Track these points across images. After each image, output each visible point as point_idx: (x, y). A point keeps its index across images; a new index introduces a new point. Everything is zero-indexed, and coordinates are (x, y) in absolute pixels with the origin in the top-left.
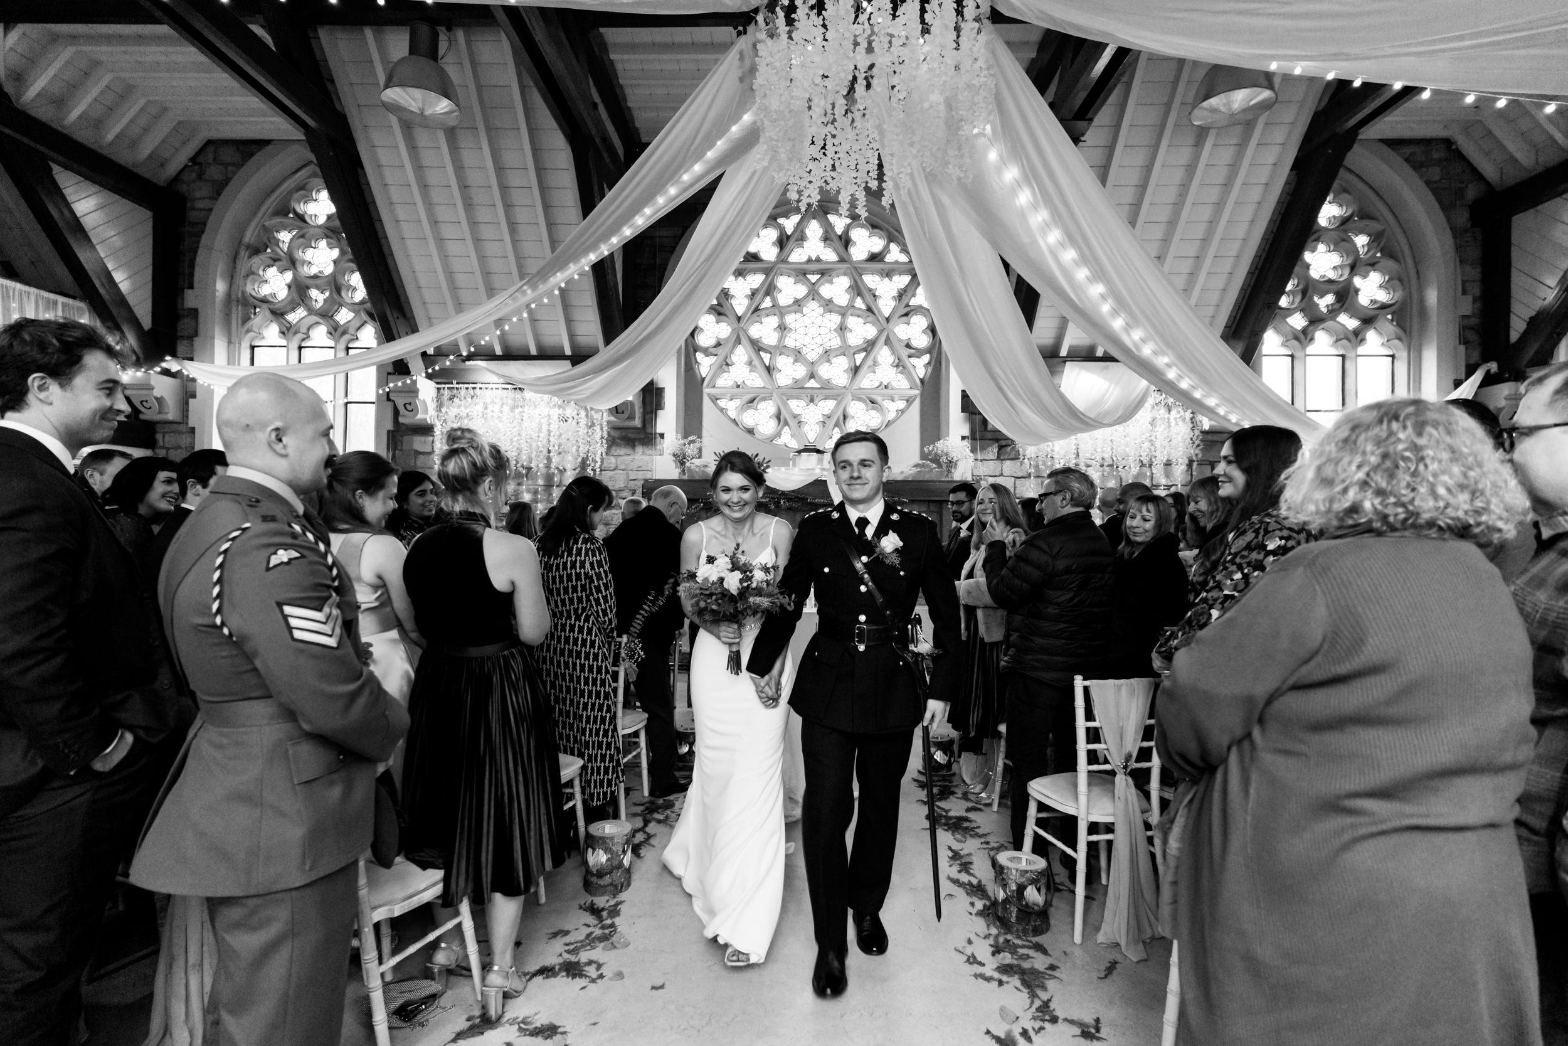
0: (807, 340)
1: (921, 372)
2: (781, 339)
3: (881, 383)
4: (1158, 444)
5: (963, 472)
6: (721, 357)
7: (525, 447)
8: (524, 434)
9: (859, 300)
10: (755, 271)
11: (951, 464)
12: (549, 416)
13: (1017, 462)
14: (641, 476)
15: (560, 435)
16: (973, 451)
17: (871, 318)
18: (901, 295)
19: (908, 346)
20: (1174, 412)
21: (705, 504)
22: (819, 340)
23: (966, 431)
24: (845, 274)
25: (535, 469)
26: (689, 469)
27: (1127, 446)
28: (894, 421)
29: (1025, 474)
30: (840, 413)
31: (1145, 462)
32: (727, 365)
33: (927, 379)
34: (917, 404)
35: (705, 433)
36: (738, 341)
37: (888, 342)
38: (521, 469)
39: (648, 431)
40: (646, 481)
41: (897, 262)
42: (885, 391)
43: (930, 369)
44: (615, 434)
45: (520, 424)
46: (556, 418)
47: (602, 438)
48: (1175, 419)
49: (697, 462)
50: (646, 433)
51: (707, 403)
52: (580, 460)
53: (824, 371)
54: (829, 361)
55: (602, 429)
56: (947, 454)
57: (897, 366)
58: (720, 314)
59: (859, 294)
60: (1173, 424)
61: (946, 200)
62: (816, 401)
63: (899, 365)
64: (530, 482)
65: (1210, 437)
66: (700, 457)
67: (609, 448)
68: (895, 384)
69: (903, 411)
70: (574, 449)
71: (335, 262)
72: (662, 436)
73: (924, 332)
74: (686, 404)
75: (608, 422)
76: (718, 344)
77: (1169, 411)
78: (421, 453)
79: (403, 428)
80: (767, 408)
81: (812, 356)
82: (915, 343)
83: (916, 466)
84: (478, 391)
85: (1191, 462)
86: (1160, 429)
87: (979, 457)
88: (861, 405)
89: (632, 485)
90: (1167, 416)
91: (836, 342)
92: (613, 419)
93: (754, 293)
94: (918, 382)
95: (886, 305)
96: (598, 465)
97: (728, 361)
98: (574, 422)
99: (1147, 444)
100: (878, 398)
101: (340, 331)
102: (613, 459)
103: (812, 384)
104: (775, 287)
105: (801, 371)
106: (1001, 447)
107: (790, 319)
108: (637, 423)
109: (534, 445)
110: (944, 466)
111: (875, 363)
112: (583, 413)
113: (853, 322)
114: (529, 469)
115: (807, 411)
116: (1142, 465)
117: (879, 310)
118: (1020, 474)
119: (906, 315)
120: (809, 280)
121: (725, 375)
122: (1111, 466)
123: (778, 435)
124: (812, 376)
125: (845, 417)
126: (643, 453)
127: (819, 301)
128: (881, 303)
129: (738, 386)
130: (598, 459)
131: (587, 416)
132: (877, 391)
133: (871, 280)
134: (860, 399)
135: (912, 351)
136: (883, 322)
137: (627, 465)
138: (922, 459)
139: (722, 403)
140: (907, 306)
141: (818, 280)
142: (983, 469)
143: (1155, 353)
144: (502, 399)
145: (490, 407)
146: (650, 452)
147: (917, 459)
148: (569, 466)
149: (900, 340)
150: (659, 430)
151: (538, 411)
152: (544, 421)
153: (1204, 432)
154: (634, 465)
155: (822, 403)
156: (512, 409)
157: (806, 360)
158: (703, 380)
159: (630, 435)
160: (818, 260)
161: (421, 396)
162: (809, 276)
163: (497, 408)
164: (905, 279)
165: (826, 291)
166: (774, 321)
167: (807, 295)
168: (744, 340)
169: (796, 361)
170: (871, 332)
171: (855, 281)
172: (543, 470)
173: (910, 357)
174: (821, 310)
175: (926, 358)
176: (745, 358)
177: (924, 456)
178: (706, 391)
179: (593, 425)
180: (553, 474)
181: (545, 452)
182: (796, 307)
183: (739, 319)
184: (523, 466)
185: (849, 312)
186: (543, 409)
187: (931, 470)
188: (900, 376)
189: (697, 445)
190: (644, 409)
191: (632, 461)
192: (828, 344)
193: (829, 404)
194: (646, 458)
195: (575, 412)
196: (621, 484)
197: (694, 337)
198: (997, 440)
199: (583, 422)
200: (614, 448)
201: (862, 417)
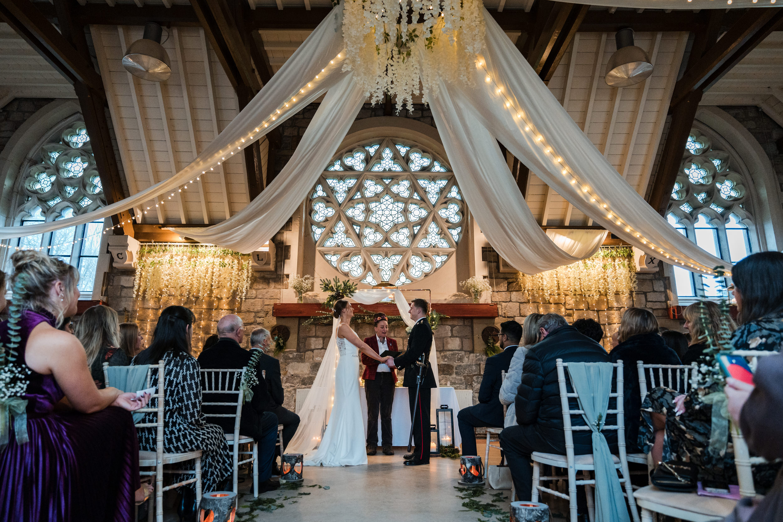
0: (383, 218)
1: (456, 238)
2: (366, 218)
3: (431, 244)
4: (609, 280)
5: (486, 298)
6: (328, 228)
7: (195, 282)
8: (196, 274)
9: (416, 194)
10: (350, 177)
11: (478, 293)
12: (213, 262)
13: (521, 293)
14: (272, 302)
15: (220, 275)
16: (491, 284)
17: (424, 205)
18: (442, 191)
19: (447, 221)
20: (617, 260)
21: (315, 319)
22: (390, 218)
23: (486, 273)
24: (407, 179)
25: (201, 298)
26: (305, 297)
27: (590, 282)
28: (440, 268)
29: (526, 301)
30: (404, 263)
31: (602, 292)
32: (332, 233)
33: (460, 241)
34: (454, 257)
35: (316, 275)
36: (339, 219)
37: (434, 220)
38: (192, 298)
39: (279, 273)
40: (275, 304)
41: (439, 172)
42: (434, 249)
43: (461, 236)
44: (257, 275)
45: (194, 268)
46: (218, 264)
47: (248, 277)
48: (618, 265)
49: (310, 293)
50: (277, 274)
51: (318, 256)
52: (232, 291)
53: (394, 237)
54: (397, 231)
55: (248, 272)
56: (474, 287)
57: (440, 234)
58: (328, 202)
59: (416, 190)
60: (617, 268)
61: (461, 105)
62: (389, 255)
63: (442, 234)
64: (197, 306)
65: (641, 277)
66: (312, 290)
67: (252, 284)
68: (440, 245)
69: (445, 262)
70: (228, 284)
71: (84, 170)
72: (288, 276)
73: (457, 213)
74: (304, 257)
75: (252, 266)
76: (326, 220)
77: (614, 261)
78: (125, 287)
79: (115, 271)
80: (358, 260)
81: (387, 228)
82: (452, 220)
83: (455, 295)
84: (168, 248)
85: (631, 292)
86: (609, 271)
87: (495, 290)
88: (418, 259)
89: (266, 308)
90: (613, 263)
91: (401, 219)
92: (255, 264)
93: (350, 189)
94: (455, 243)
95: (433, 198)
96: (244, 295)
97: (333, 230)
98: (230, 268)
99: (602, 280)
100: (429, 254)
101: (82, 211)
102: (254, 292)
103: (386, 245)
104: (363, 186)
105: (379, 237)
106: (509, 283)
107: (372, 205)
108: (272, 267)
109: (202, 281)
110: (473, 294)
111: (427, 233)
112: (236, 262)
113: (412, 207)
114: (197, 298)
115: (383, 262)
116: (601, 295)
117: (428, 200)
118: (523, 301)
119: (446, 203)
120: (384, 182)
121: (331, 240)
122: (581, 295)
123: (364, 277)
124: (386, 240)
125: (408, 266)
126: (275, 288)
127: (390, 195)
128: (429, 196)
129: (339, 246)
130: (244, 291)
131: (238, 263)
132: (429, 249)
133: (422, 183)
134: (417, 255)
135: (450, 224)
136: (432, 208)
137: (263, 295)
138: (458, 291)
139: (328, 257)
140: (446, 197)
141: (390, 183)
142: (498, 298)
143: (598, 201)
144: (183, 252)
145: (175, 258)
146: (279, 287)
147: (455, 291)
148: (224, 296)
149: (441, 218)
150: (286, 272)
151: (206, 260)
152: (210, 266)
153: (638, 274)
154: (268, 296)
155: (393, 258)
156: (189, 259)
157: (383, 230)
158: (316, 242)
159: (266, 276)
160: (390, 170)
161: (129, 249)
162: (385, 181)
163: (179, 258)
164: (444, 183)
165: (395, 189)
166: (362, 206)
167: (383, 191)
168: (343, 218)
169: (376, 231)
170: (424, 213)
171: (413, 183)
172: (207, 299)
173: (449, 228)
174: (392, 200)
175: (459, 229)
176: (343, 229)
177: (460, 289)
178: (318, 248)
179: (242, 269)
180: (213, 301)
181: (209, 286)
182: (376, 198)
183: (340, 205)
184: (193, 296)
185: (410, 201)
186: (210, 259)
187: (465, 298)
188: (442, 241)
189: (311, 281)
190: (277, 259)
191: (267, 293)
192: (396, 221)
193: (399, 258)
194: (276, 290)
195: (231, 260)
196: (259, 308)
197: (311, 216)
198: (506, 279)
199: (236, 267)
200: (255, 284)
201: (419, 266)
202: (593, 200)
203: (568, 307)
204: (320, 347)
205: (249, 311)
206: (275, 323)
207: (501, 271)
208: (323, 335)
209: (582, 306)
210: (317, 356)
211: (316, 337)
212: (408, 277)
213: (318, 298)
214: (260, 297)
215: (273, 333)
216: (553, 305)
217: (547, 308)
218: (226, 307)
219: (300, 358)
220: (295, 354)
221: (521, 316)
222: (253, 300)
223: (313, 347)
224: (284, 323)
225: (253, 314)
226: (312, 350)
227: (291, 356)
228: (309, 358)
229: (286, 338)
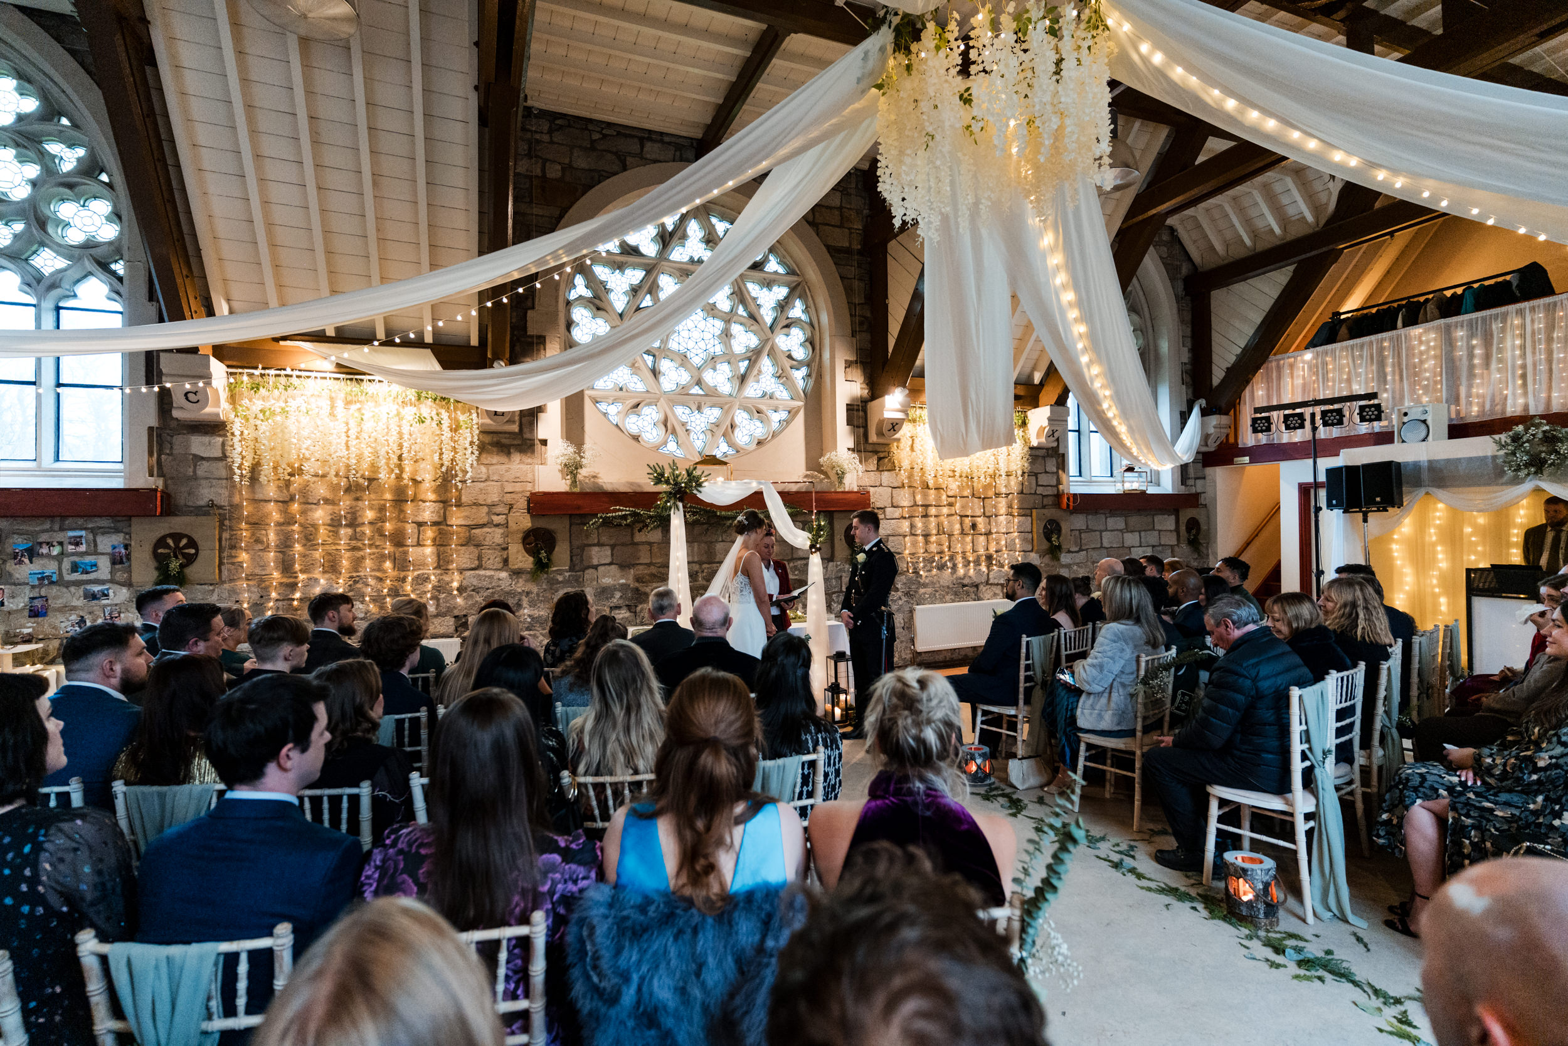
0: (691, 344)
1: (800, 384)
3: (765, 393)
5: (851, 483)
7: (367, 452)
8: (365, 437)
9: (741, 307)
10: (635, 266)
12: (399, 415)
13: (894, 474)
14: (524, 488)
15: (416, 439)
16: (859, 461)
17: (755, 327)
18: (781, 306)
19: (790, 357)
22: (702, 345)
23: (851, 443)
24: (729, 282)
25: (381, 481)
26: (581, 481)
28: (779, 431)
29: (900, 485)
30: (728, 423)
31: (992, 473)
33: (808, 390)
34: (801, 415)
37: (772, 354)
38: (361, 481)
39: (527, 435)
40: (532, 494)
41: (776, 273)
42: (771, 401)
43: (810, 381)
44: (487, 439)
45: (359, 424)
46: (408, 417)
47: (472, 443)
49: (583, 472)
50: (524, 440)
51: (589, 407)
52: (442, 469)
53: (709, 377)
54: (714, 369)
55: (472, 435)
56: (835, 466)
58: (598, 309)
59: (741, 301)
62: (702, 408)
63: (781, 376)
64: (373, 496)
65: (1034, 452)
66: (587, 467)
67: (481, 455)
68: (777, 395)
69: (788, 422)
70: (434, 457)
71: (34, 184)
72: (544, 442)
73: (803, 344)
75: (479, 425)
76: (596, 341)
78: (203, 459)
79: (173, 424)
80: (651, 414)
81: (697, 361)
82: (795, 355)
83: (806, 476)
84: (294, 380)
85: (1024, 473)
87: (862, 468)
88: (747, 416)
89: (508, 498)
91: (719, 349)
92: (488, 421)
93: (633, 290)
94: (800, 394)
95: (768, 316)
96: (469, 476)
98: (434, 424)
100: (763, 408)
101: (45, 283)
102: (483, 469)
103: (698, 390)
104: (656, 285)
105: (685, 376)
106: (879, 459)
108: (515, 427)
109: (380, 450)
110: (833, 477)
111: (759, 373)
112: (444, 414)
113: (736, 329)
114: (373, 480)
115: (693, 419)
116: (989, 477)
117: (762, 316)
118: (896, 485)
119: (786, 326)
122: (967, 477)
123: (665, 443)
124: (697, 382)
125: (732, 426)
126: (522, 462)
128: (763, 311)
129: (621, 390)
130: (468, 468)
131: (450, 417)
132: (762, 401)
133: (753, 289)
134: (746, 409)
135: (792, 362)
136: (766, 331)
137: (501, 476)
138: (810, 470)
139: (604, 407)
140: (787, 318)
142: (866, 480)
144: (332, 392)
146: (529, 460)
147: (805, 470)
148: (427, 477)
149: (782, 351)
150: (540, 436)
152: (393, 421)
153: (1032, 448)
154: (510, 476)
155: (708, 411)
156: (348, 405)
157: (692, 365)
159: (504, 441)
160: (699, 262)
161: (212, 383)
164: (783, 292)
169: (681, 365)
170: (754, 341)
171: (740, 288)
172: (394, 482)
173: (790, 367)
174: (705, 314)
175: (804, 371)
177: (811, 467)
178: (589, 393)
179: (459, 427)
180: (406, 486)
181: (394, 459)
183: (619, 316)
184: (363, 477)
185: (732, 319)
187: (819, 481)
188: (782, 387)
191: (507, 471)
192: (712, 350)
193: (716, 412)
194: (524, 467)
195: (434, 412)
196: (494, 498)
197: (569, 331)
198: (876, 452)
199: (446, 423)
200: (484, 456)
201: (748, 427)
202: (1097, 384)
203: (950, 494)
204: (608, 560)
205: (476, 504)
206: (530, 525)
207: (870, 441)
208: (612, 542)
209: (967, 492)
210: (604, 576)
211: (599, 544)
212: (731, 444)
213: (600, 481)
214: (495, 478)
215: (528, 541)
216: (932, 492)
217: (925, 496)
218: (431, 496)
219: (577, 581)
220: (567, 574)
221: (893, 506)
222: (482, 485)
223: (595, 562)
224: (543, 523)
225: (485, 509)
226: (596, 567)
227: (560, 578)
228: (592, 580)
229: (550, 549)
